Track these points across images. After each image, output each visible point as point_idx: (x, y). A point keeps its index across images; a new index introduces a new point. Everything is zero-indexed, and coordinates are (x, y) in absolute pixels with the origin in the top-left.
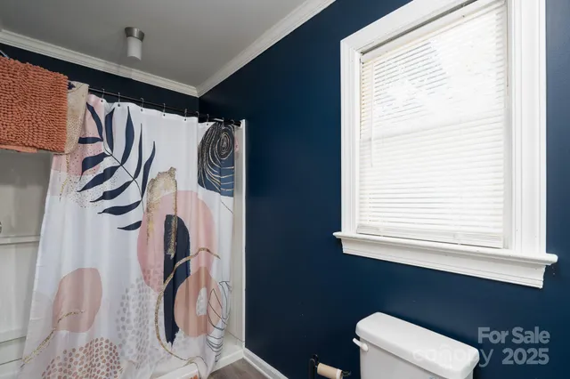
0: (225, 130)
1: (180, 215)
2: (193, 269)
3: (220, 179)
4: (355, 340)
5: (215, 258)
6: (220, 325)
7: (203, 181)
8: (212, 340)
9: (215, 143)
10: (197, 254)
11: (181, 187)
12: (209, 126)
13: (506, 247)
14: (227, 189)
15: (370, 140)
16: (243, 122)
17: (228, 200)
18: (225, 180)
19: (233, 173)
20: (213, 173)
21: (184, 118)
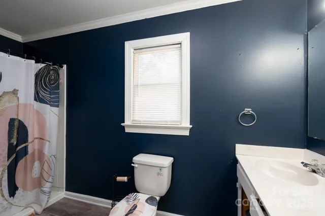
0: (53, 70)
1: (21, 118)
2: (30, 150)
3: (50, 97)
4: (132, 165)
5: (48, 142)
6: (50, 180)
7: (38, 98)
8: (44, 189)
9: (46, 76)
10: (33, 141)
11: (22, 101)
12: (41, 66)
13: (181, 124)
14: (55, 103)
15: (138, 85)
16: (65, 67)
17: (55, 109)
18: (53, 98)
19: (59, 94)
20: (45, 93)
21: (24, 60)
